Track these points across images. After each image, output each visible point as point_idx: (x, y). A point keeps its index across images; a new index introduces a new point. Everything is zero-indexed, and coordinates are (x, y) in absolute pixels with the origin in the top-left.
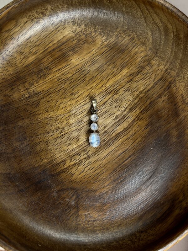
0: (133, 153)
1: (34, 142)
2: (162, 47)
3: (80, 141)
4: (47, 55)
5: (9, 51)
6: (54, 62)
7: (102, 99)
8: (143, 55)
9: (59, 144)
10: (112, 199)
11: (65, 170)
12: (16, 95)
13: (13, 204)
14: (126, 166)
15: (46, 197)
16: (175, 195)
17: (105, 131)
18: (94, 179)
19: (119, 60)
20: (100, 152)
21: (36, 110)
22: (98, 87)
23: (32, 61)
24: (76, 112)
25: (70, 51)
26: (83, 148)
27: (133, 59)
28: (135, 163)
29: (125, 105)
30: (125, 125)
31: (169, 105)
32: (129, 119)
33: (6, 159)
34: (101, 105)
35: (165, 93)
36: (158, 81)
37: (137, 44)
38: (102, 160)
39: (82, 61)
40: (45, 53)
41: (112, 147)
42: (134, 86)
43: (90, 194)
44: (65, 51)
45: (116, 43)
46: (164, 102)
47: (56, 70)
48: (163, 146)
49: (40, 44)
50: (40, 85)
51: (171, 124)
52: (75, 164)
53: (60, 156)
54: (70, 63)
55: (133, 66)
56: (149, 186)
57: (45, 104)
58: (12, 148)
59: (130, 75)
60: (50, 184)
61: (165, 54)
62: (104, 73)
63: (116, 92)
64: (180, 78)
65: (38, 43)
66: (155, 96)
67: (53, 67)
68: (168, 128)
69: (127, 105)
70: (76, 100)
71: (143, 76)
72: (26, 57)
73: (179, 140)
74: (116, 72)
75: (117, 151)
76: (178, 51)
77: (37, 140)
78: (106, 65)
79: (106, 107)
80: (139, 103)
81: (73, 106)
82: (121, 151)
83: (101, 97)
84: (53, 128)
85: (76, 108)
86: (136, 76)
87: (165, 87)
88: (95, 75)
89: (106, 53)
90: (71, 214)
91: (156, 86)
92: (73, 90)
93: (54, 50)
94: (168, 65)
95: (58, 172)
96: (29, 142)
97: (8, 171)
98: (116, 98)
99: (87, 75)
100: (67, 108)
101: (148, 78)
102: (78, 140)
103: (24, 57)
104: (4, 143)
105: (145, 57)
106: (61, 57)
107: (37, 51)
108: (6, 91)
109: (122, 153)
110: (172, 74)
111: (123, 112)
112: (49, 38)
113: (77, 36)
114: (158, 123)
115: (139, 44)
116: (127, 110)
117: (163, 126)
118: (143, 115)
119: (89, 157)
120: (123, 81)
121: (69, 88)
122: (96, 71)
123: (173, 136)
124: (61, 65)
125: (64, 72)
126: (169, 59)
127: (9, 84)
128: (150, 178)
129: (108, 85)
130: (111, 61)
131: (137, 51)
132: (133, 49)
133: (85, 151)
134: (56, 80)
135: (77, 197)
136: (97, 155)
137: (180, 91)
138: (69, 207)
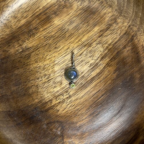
0: (105, 93)
1: (27, 86)
2: (125, 8)
3: (63, 84)
4: (35, 18)
5: (5, 16)
6: (41, 23)
7: (79, 51)
8: (110, 15)
9: (47, 87)
10: (90, 129)
11: (52, 107)
12: (12, 50)
13: (13, 135)
14: (100, 103)
15: (38, 128)
16: (139, 125)
17: (82, 76)
18: (75, 114)
19: (91, 20)
20: (79, 92)
21: (28, 61)
22: (75, 42)
23: (24, 23)
24: (59, 62)
25: (53, 14)
26: (66, 89)
27: (103, 18)
28: (107, 101)
29: (97, 55)
30: (98, 71)
31: (132, 54)
32: (101, 66)
33: (6, 100)
34: (78, 55)
35: (129, 45)
36: (123, 35)
37: (105, 6)
38: (80, 99)
39: (62, 22)
40: (33, 17)
41: (88, 89)
42: (104, 40)
43: (72, 125)
44: (49, 14)
45: (88, 7)
46: (128, 52)
47: (42, 29)
48: (129, 86)
49: (29, 10)
50: (30, 42)
51: (135, 68)
52: (59, 102)
53: (47, 97)
54: (53, 23)
55: (103, 24)
56: (118, 118)
57: (35, 56)
58: (11, 92)
59: (101, 31)
60: (40, 119)
61: (128, 14)
62: (80, 31)
63: (90, 45)
64: (140, 32)
65: (28, 10)
66: (121, 47)
67: (40, 27)
68: (132, 72)
69: (99, 55)
70: (59, 53)
71: (111, 32)
72: (19, 21)
73: (141, 81)
74: (89, 29)
75: (92, 91)
76: (138, 11)
77: (30, 85)
78: (81, 24)
79: (83, 57)
80: (108, 53)
81: (56, 57)
82: (95, 92)
83: (78, 50)
84: (42, 75)
85: (59, 58)
86: (105, 32)
87: (129, 40)
88: (73, 33)
89: (81, 15)
90: (58, 141)
91: (122, 40)
92: (56, 44)
93: (40, 14)
94: (131, 22)
95: (47, 109)
96: (24, 86)
97: (8, 110)
98: (90, 49)
99: (67, 33)
100: (51, 59)
101: (115, 33)
102: (61, 84)
103: (18, 21)
104: (4, 87)
105: (111, 17)
106: (46, 20)
107: (27, 16)
108: (4, 47)
109: (96, 93)
110: (134, 30)
111: (96, 61)
112: (36, 5)
113: (58, 2)
114: (124, 68)
115: (107, 7)
116: (99, 59)
117: (128, 71)
118: (112, 63)
119: (70, 97)
120: (95, 36)
121: (53, 43)
122: (74, 29)
123: (137, 78)
124: (46, 26)
125: (48, 31)
126: (131, 17)
127: (7, 42)
128: (119, 112)
129: (83, 40)
130: (85, 20)
131: (106, 12)
132: (102, 11)
133: (67, 92)
134: (43, 37)
135: (62, 128)
136: (76, 95)
137: (141, 43)
138: (56, 136)
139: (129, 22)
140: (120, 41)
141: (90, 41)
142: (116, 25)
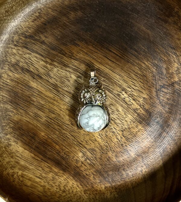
139: (11, 47)
140: (37, 51)
141: (49, 87)
142: (20, 62)
